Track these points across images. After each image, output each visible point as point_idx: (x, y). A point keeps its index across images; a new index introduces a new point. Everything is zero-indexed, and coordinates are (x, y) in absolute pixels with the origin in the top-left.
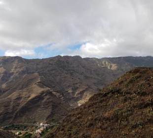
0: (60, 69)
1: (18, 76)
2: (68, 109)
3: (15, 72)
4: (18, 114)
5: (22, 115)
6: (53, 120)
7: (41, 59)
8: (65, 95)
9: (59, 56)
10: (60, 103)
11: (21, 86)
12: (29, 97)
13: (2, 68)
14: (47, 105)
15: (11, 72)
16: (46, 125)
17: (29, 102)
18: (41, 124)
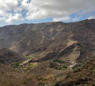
0: (87, 28)
1: (60, 33)
2: (91, 56)
3: (59, 31)
4: (60, 55)
5: (62, 55)
6: (80, 61)
7: (74, 22)
8: (89, 46)
9: (87, 19)
10: (86, 52)
11: (61, 39)
12: (66, 46)
13: (52, 29)
14: (77, 51)
15: (57, 31)
16: (76, 63)
17: (66, 48)
18: (73, 62)
